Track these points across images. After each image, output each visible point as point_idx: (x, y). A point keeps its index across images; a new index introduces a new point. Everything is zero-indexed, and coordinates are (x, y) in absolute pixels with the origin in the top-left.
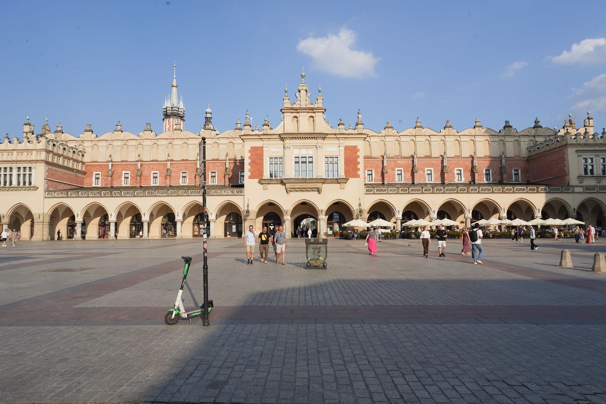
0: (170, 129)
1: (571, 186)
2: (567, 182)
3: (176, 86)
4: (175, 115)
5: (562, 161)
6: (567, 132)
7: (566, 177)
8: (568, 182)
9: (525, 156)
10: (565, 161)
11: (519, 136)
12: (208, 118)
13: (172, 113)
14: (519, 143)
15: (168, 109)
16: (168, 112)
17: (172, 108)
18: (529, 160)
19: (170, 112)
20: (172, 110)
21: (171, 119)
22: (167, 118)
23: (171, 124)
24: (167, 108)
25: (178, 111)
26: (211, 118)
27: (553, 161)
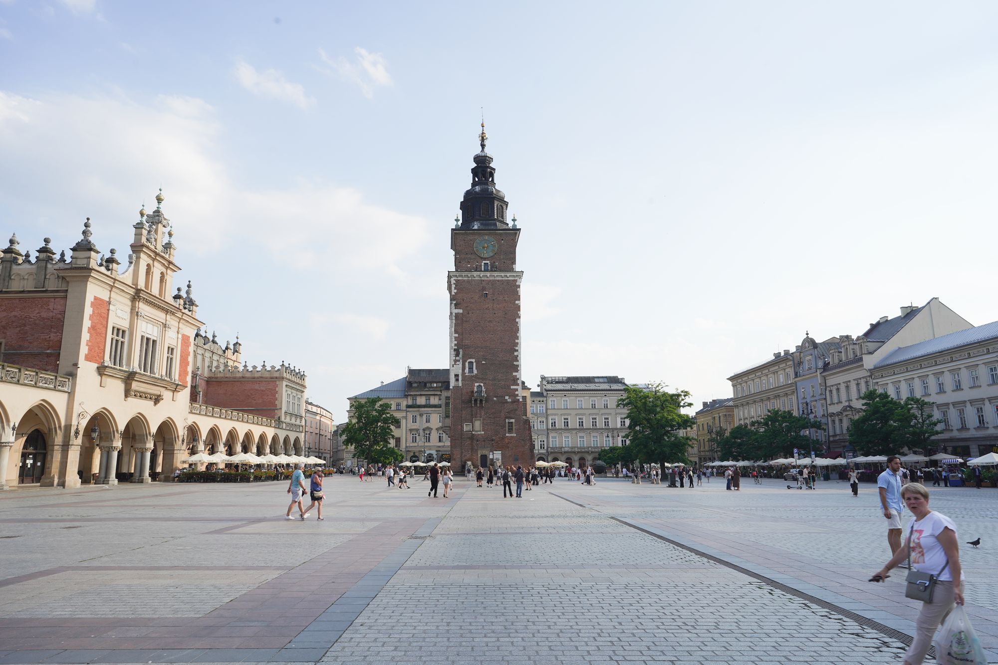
1: (282, 422)
2: (276, 417)
5: (273, 393)
6: (283, 364)
7: (276, 411)
8: (279, 417)
9: (206, 376)
10: (277, 395)
11: (206, 349)
14: (203, 358)
18: (209, 382)
27: (257, 390)
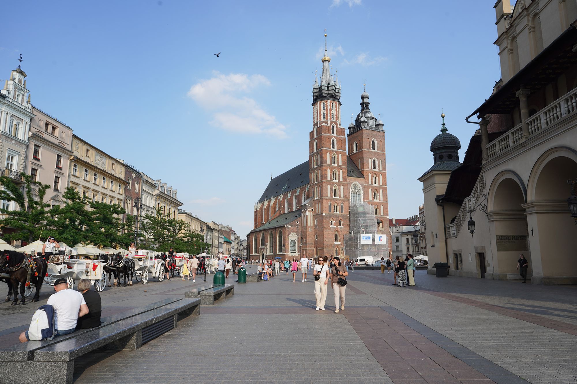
0: (327, 115)
3: (328, 59)
4: (333, 97)
12: (366, 105)
13: (328, 94)
15: (323, 88)
16: (323, 91)
17: (328, 87)
19: (326, 92)
20: (328, 90)
21: (329, 101)
22: (322, 100)
23: (329, 108)
24: (322, 86)
25: (335, 92)
26: (369, 103)
